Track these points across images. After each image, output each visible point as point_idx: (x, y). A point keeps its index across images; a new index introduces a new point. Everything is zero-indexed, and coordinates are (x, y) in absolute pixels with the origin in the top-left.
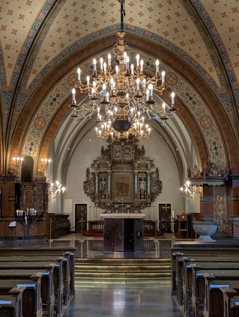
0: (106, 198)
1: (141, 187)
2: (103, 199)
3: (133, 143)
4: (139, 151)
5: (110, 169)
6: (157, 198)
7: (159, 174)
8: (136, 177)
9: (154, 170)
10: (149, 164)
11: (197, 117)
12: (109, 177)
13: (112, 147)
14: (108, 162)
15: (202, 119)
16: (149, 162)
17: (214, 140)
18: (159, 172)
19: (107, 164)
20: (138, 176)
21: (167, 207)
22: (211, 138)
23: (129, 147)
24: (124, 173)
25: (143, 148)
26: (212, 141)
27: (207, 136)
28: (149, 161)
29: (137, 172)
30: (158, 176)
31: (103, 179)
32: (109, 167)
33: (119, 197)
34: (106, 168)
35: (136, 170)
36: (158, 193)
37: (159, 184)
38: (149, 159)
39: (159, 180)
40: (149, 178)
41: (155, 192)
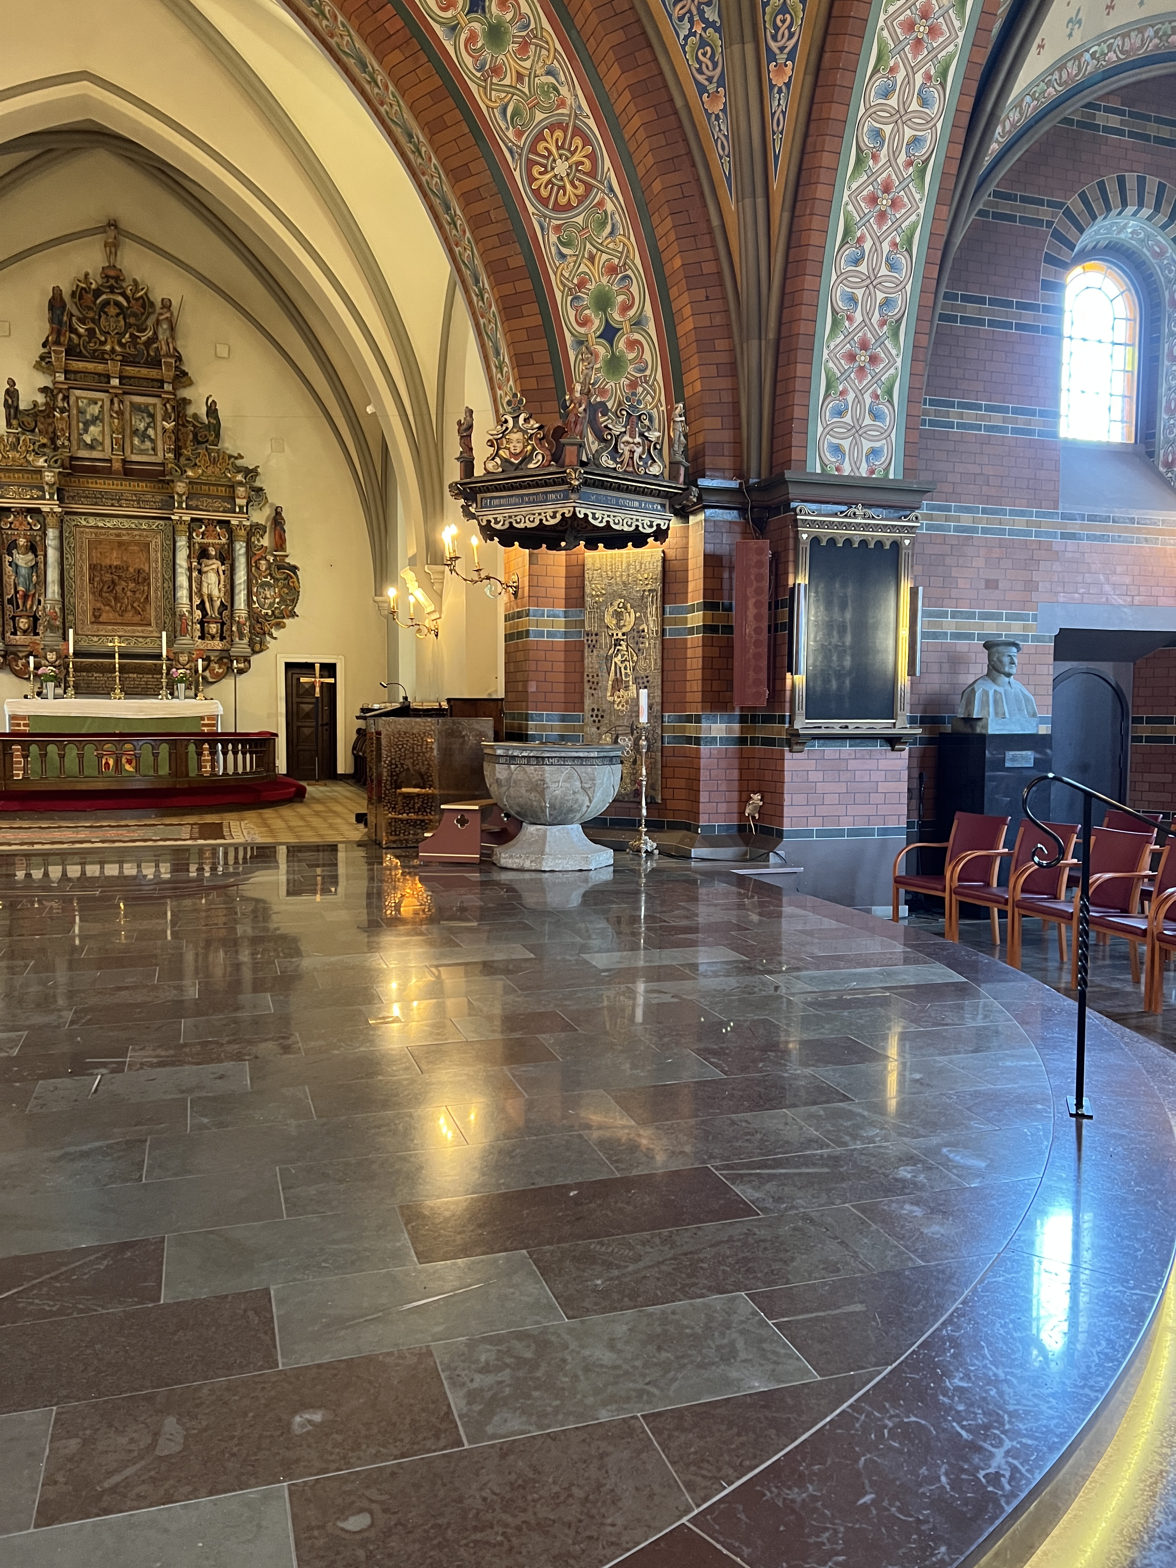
0: (40, 630)
1: (205, 584)
2: (25, 632)
3: (168, 387)
4: (194, 426)
5: (51, 498)
6: (275, 638)
7: (287, 535)
8: (182, 542)
9: (260, 516)
10: (240, 484)
11: (510, 134)
12: (52, 533)
13: (60, 396)
14: (41, 462)
15: (541, 147)
16: (240, 477)
17: (599, 280)
18: (285, 527)
19: (39, 471)
20: (190, 538)
21: (321, 676)
22: (583, 268)
23: (147, 406)
24: (127, 523)
25: (212, 411)
26: (591, 286)
27: (563, 256)
28: (239, 472)
29: (187, 518)
30: (280, 543)
31: (22, 541)
32: (46, 488)
33: (101, 627)
34: (36, 493)
35: (180, 507)
36: (283, 617)
37: (285, 579)
38: (239, 462)
39: (287, 560)
40: (240, 548)
41: (270, 612)
